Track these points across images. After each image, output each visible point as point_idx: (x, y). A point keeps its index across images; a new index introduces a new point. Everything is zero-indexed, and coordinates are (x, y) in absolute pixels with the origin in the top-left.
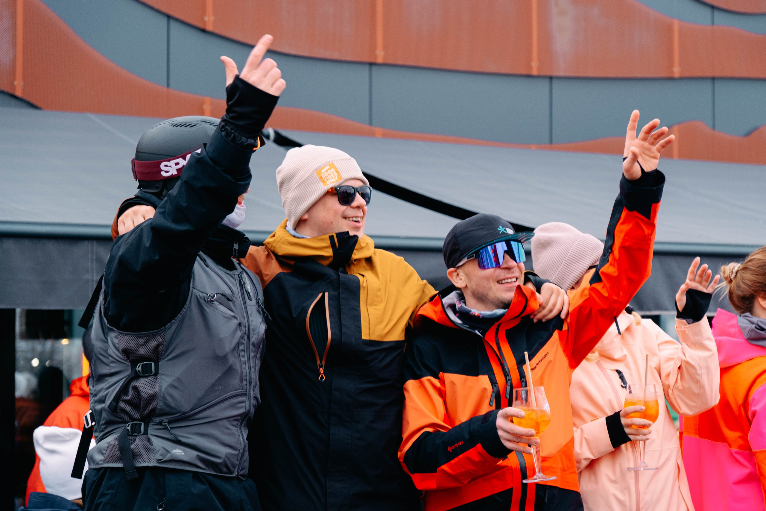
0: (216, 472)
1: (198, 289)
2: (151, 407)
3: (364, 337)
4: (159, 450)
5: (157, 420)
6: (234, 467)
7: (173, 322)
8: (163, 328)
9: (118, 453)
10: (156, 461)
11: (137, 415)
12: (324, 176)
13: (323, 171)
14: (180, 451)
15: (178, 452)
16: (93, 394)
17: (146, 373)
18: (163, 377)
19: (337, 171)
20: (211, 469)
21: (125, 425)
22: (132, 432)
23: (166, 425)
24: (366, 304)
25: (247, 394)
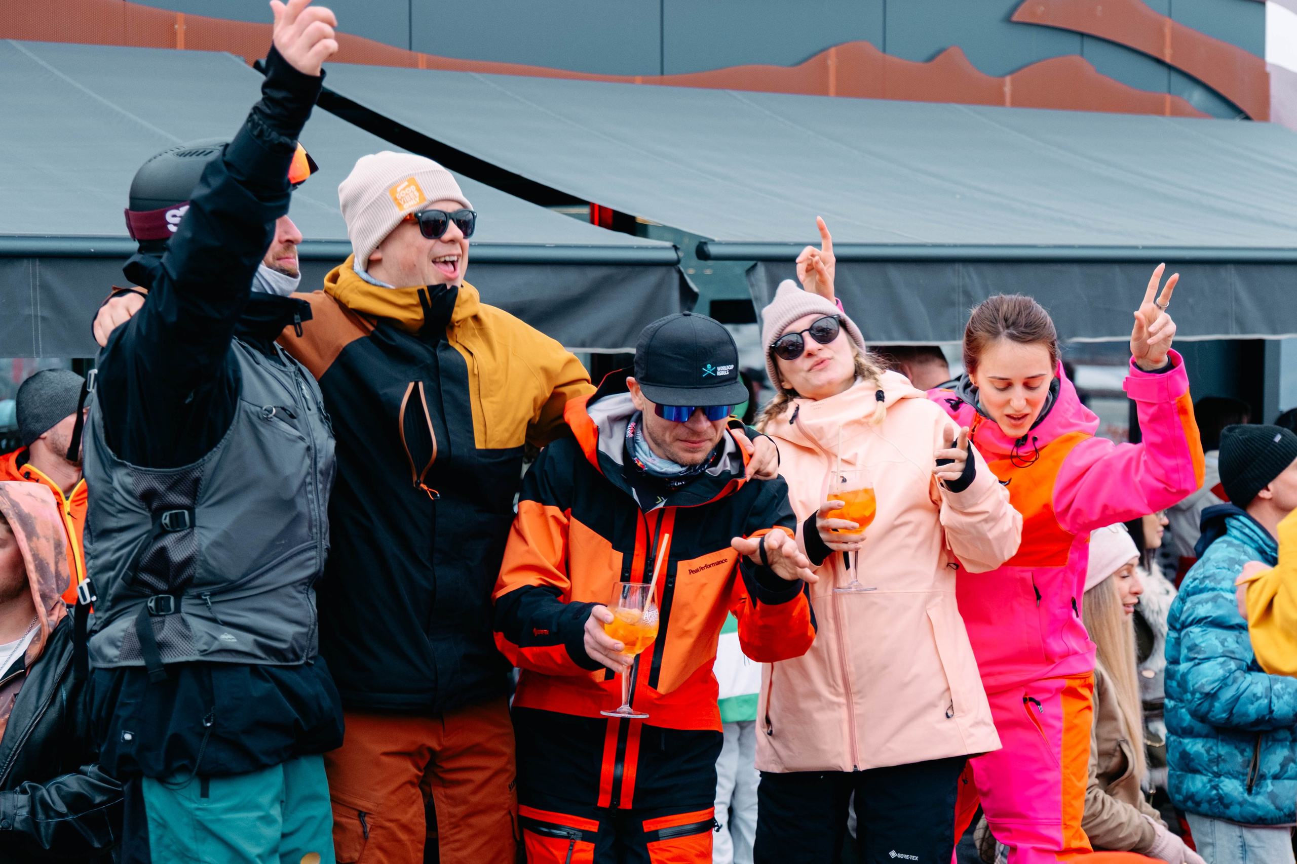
0: (279, 660)
1: (249, 401)
2: (185, 575)
3: (479, 445)
4: (202, 637)
5: (194, 592)
6: (303, 650)
7: (214, 452)
8: (201, 460)
9: (137, 645)
10: (197, 652)
11: (162, 586)
12: (400, 198)
13: (399, 189)
14: (230, 636)
15: (228, 638)
16: (92, 554)
17: (178, 527)
18: (202, 531)
19: (419, 190)
20: (273, 658)
21: (146, 599)
22: (157, 611)
23: (206, 599)
24: (478, 396)
25: (318, 546)
